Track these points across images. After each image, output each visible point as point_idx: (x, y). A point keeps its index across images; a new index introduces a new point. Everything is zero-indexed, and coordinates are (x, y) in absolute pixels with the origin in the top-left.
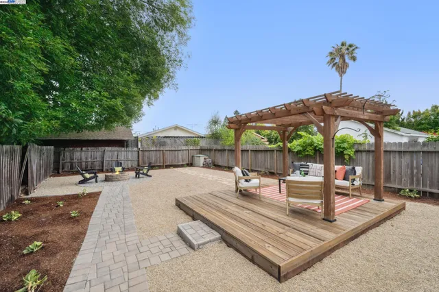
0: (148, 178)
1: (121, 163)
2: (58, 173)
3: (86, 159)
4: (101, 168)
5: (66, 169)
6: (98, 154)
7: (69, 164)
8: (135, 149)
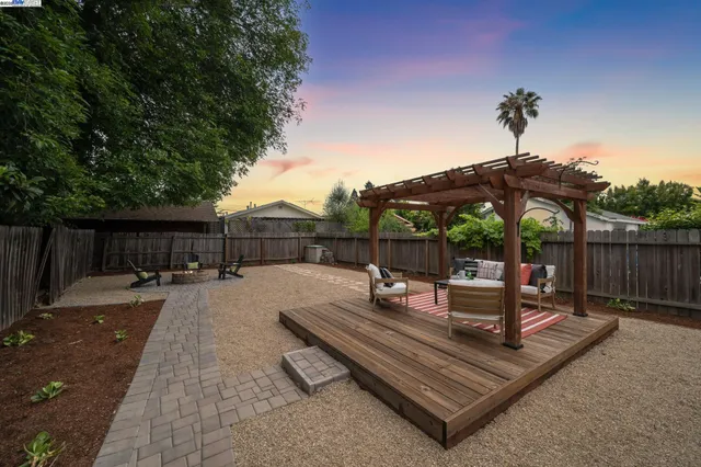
0: (238, 279)
1: (197, 257)
2: (101, 270)
3: (145, 249)
4: (166, 263)
5: (112, 264)
6: (163, 243)
7: (118, 257)
8: (220, 236)
